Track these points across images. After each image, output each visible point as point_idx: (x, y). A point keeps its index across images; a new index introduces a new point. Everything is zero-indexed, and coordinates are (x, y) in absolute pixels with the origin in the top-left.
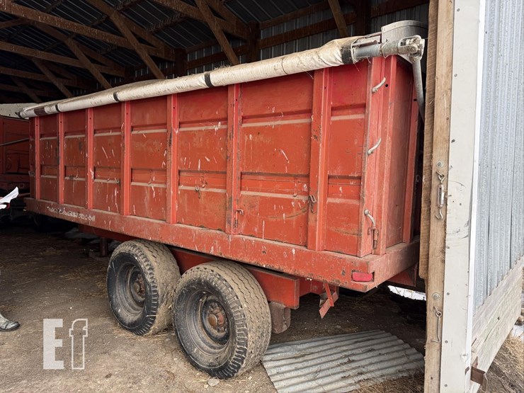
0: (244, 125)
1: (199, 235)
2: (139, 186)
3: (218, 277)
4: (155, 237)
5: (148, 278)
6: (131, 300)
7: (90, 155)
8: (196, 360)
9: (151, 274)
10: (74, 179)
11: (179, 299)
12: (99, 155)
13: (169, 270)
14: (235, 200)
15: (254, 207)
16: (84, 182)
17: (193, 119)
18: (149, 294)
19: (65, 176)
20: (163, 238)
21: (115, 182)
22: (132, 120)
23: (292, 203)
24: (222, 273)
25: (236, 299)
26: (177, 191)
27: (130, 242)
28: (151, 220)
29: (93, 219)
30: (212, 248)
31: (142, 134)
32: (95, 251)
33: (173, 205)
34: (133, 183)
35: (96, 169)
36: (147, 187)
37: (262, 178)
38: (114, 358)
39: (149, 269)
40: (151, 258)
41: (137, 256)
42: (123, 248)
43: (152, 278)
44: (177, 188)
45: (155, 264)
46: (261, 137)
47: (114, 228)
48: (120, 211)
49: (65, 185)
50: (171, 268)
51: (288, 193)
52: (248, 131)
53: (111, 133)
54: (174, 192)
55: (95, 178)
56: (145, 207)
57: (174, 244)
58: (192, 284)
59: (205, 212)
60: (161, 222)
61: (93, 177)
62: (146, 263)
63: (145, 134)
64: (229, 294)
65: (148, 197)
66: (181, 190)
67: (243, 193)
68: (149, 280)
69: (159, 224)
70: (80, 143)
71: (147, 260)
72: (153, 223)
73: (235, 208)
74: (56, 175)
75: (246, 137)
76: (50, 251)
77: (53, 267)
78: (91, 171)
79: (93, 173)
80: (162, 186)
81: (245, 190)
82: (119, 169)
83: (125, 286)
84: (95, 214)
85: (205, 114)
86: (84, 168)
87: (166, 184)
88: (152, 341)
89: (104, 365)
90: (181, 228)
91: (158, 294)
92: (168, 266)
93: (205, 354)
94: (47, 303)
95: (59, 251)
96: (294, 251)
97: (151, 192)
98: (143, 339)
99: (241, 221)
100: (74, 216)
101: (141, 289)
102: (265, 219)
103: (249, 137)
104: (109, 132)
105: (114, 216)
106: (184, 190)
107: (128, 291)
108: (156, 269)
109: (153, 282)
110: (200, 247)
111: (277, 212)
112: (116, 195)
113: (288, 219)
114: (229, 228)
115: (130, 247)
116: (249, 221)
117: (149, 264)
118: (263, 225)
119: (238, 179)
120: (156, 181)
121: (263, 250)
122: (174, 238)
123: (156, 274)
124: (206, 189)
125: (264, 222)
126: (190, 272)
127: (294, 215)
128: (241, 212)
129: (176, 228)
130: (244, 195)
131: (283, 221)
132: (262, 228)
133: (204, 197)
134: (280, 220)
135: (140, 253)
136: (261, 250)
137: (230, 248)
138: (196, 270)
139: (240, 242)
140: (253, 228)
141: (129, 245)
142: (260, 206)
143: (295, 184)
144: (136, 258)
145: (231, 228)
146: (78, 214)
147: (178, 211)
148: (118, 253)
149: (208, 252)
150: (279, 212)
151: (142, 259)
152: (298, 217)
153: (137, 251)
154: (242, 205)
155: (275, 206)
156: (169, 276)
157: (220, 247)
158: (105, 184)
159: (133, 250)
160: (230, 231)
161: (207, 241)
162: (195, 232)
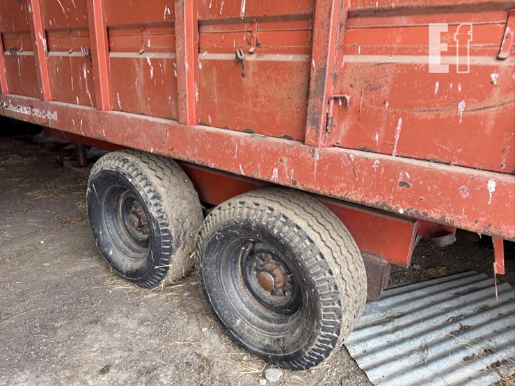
1: (248, 148)
2: (123, 59)
3: (282, 219)
4: (161, 147)
5: (153, 211)
6: (126, 237)
7: (35, 8)
8: (241, 338)
9: (156, 205)
10: (18, 53)
11: (209, 247)
12: (50, 9)
13: (184, 198)
14: (330, 75)
15: (376, 88)
16: (33, 57)
18: (156, 234)
19: (4, 50)
20: (176, 150)
21: (82, 54)
23: (493, 76)
24: (289, 214)
25: (319, 259)
26: (196, 64)
27: (116, 153)
28: (151, 119)
29: (54, 116)
30: (276, 170)
32: (71, 160)
33: (190, 92)
34: (112, 55)
35: (49, 34)
36: (138, 59)
37: (403, 21)
38: (111, 333)
39: (154, 198)
40: (155, 181)
41: (131, 177)
42: (107, 163)
43: (159, 211)
44: (196, 58)
45: (161, 190)
47: (89, 131)
48: (95, 102)
49: (6, 65)
50: (187, 194)
54: (190, 64)
55: (49, 50)
56: (137, 96)
57: (197, 160)
58: (232, 228)
59: (255, 104)
60: (169, 122)
61: (45, 49)
62: (147, 189)
64: (306, 250)
65: (140, 77)
66: (204, 62)
67: (349, 59)
68: (155, 215)
69: (165, 124)
71: (148, 184)
72: (154, 124)
73: (329, 92)
76: (13, 160)
77: (17, 180)
78: (41, 37)
79: (44, 41)
80: (166, 56)
81: (352, 52)
82: (86, 29)
83: (116, 217)
84: (55, 108)
86: (28, 33)
87: (174, 51)
88: (164, 297)
89: (97, 346)
90: (209, 133)
91: (170, 236)
92: (182, 192)
93: (255, 329)
94: (7, 235)
95: (25, 159)
96: (492, 186)
97: (146, 68)
98: (151, 295)
99: (341, 119)
100: (26, 112)
102: (403, 115)
105: (87, 112)
107: (121, 224)
108: (164, 197)
109: (162, 217)
110: (249, 168)
111: (441, 99)
112: (85, 76)
113: (473, 113)
114: (314, 134)
115: (118, 161)
116: (359, 120)
117: (153, 189)
118: (399, 128)
119: (341, 26)
120: (153, 47)
121: (400, 180)
122: (196, 151)
123: (166, 205)
124: (258, 56)
125: (400, 121)
126: (228, 207)
127: (493, 104)
128: (344, 99)
129: (198, 132)
130: (351, 64)
131: (458, 118)
132: (394, 133)
133: (254, 73)
134: (447, 115)
135: (135, 172)
136: (396, 179)
137: (315, 172)
138: (239, 205)
139: (340, 162)
140: (369, 134)
141: (116, 158)
142: (393, 85)
143: (508, 29)
144: (130, 180)
145: (318, 133)
146: (30, 109)
147: (199, 102)
148: (100, 170)
149: (265, 178)
150: (448, 99)
151: (140, 181)
152: (506, 108)
153: (130, 169)
154: (346, 85)
155: (437, 85)
156: (185, 208)
157: (292, 171)
158: (66, 58)
159: (123, 166)
160: (317, 141)
161: (264, 157)
162: (238, 142)
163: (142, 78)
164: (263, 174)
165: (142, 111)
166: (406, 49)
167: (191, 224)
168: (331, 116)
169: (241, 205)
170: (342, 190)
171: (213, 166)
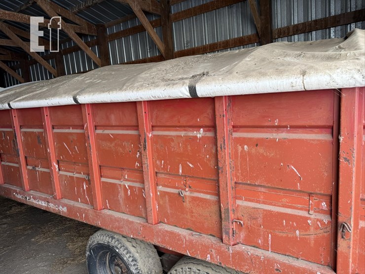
0: (236, 135)
1: (191, 242)
2: (110, 183)
4: (138, 236)
5: (133, 269)
7: (52, 150)
9: (134, 265)
10: (37, 169)
12: (61, 150)
14: (231, 210)
15: (256, 219)
16: (49, 173)
17: (168, 124)
19: (27, 165)
20: (147, 238)
21: (83, 176)
22: (94, 120)
23: (309, 221)
26: (156, 193)
29: (65, 209)
30: (209, 256)
31: (108, 135)
33: (153, 206)
34: (103, 179)
35: (60, 162)
36: (120, 185)
37: (263, 190)
39: (133, 260)
40: (132, 250)
41: (118, 248)
42: (98, 238)
43: (137, 269)
44: (156, 189)
45: (137, 255)
46: (261, 150)
47: (89, 221)
48: (92, 203)
49: (28, 174)
51: (301, 209)
52: (242, 141)
53: (71, 130)
54: (153, 193)
55: (59, 170)
56: (120, 203)
57: (160, 245)
59: (192, 216)
60: (142, 221)
61: (57, 170)
62: (128, 255)
63: (112, 134)
65: (122, 194)
66: (161, 192)
67: (239, 202)
68: (134, 271)
69: (140, 224)
70: (38, 137)
71: (129, 252)
73: (232, 219)
74: (17, 163)
75: (240, 148)
78: (55, 164)
79: (57, 166)
80: (137, 185)
81: (240, 199)
82: (87, 164)
83: (105, 267)
85: (184, 120)
86: (45, 159)
87: (143, 182)
97: (125, 190)
99: (240, 230)
100: (44, 204)
101: (122, 271)
102: (271, 233)
103: (243, 148)
104: (70, 128)
105: (88, 210)
106: (164, 192)
108: (139, 259)
109: (138, 272)
110: (193, 252)
111: (287, 228)
112: (85, 188)
113: (304, 236)
114: (228, 239)
115: (108, 238)
116: (249, 232)
117: (132, 256)
118: (270, 239)
119: (233, 188)
120: (129, 179)
121: (276, 268)
122: (160, 240)
123: (140, 264)
124: (191, 193)
125: (270, 235)
126: (181, 270)
127: (311, 233)
128: (240, 223)
129: (160, 230)
130: (241, 206)
131: (297, 237)
132: (268, 241)
133: (190, 202)
134: (292, 236)
135: (120, 245)
136: (273, 267)
137: (231, 259)
138: (188, 269)
139: (243, 255)
140: (255, 239)
141: (107, 235)
142: (264, 218)
143: (310, 201)
144: (117, 250)
145: (229, 239)
146: (47, 203)
147: (158, 211)
148: (96, 243)
149: (203, 259)
150: (291, 228)
151: (124, 251)
152: (317, 236)
153: (117, 243)
154: (239, 215)
155: (284, 221)
156: (151, 263)
157: (218, 257)
158: (72, 177)
159: (112, 241)
160: (229, 242)
161: (201, 249)
162: (185, 238)
163: (123, 195)
164: (202, 257)
165: (124, 211)
166: (266, 202)
167: (155, 272)
168: (234, 230)
169: (190, 270)
170: (247, 270)
171: (171, 249)
